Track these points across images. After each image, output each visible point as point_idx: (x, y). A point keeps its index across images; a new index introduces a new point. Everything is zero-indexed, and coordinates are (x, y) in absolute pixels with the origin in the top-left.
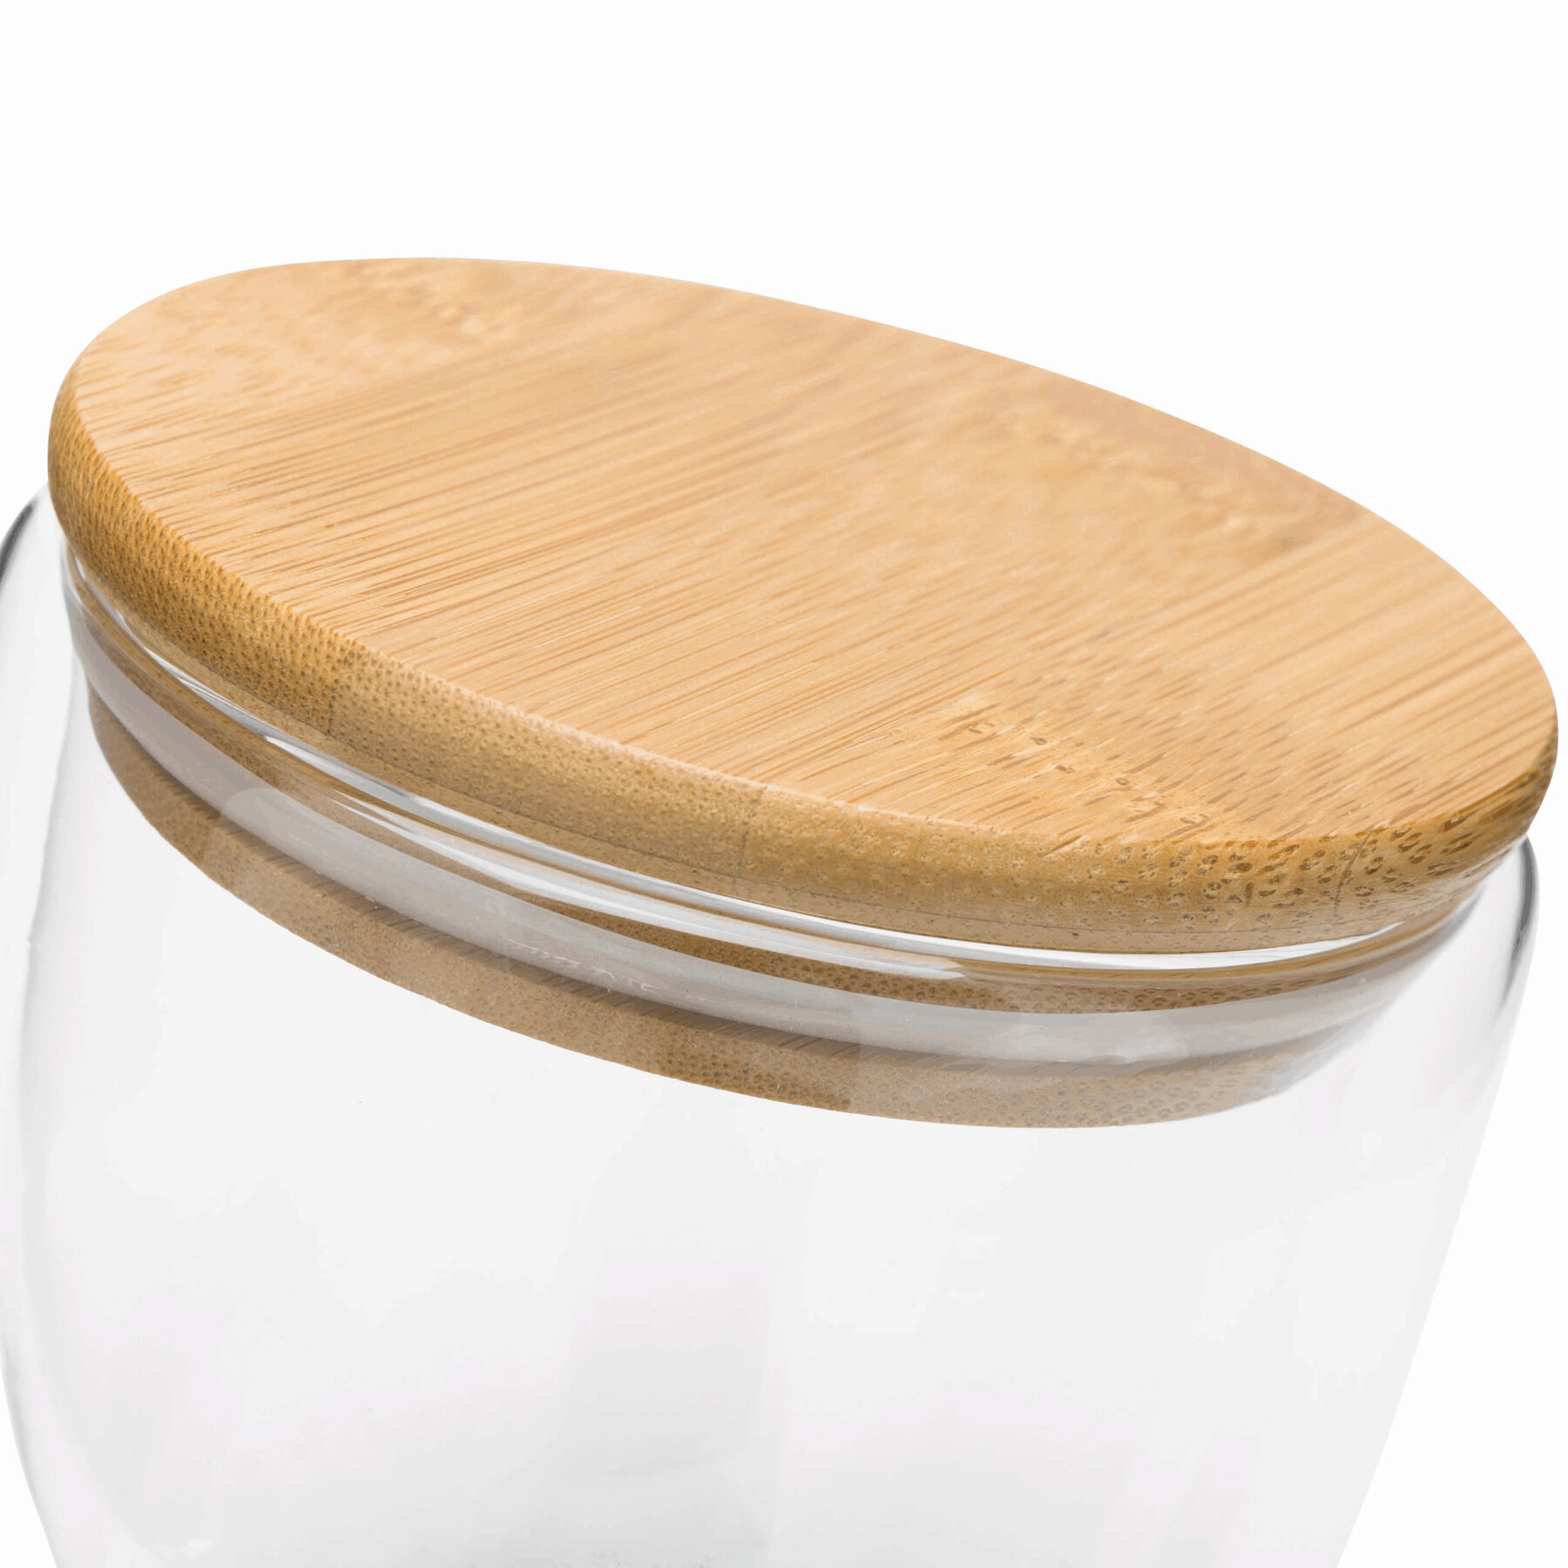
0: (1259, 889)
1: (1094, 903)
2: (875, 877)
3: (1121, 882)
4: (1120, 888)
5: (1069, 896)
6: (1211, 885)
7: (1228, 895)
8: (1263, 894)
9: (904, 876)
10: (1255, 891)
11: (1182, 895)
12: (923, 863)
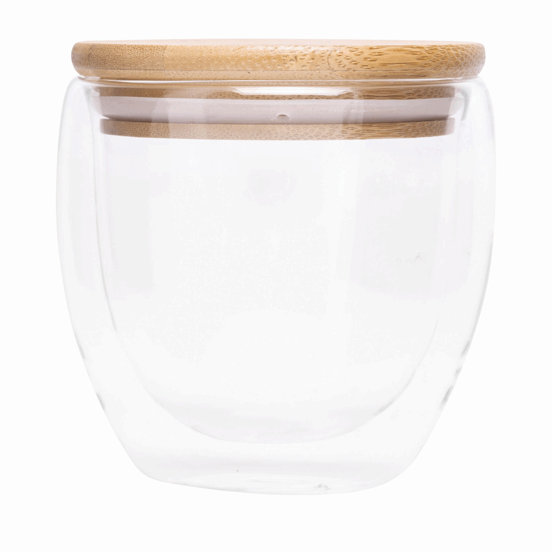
0: (299, 57)
1: (250, 62)
2: (193, 62)
3: (256, 56)
4: (256, 58)
5: (243, 61)
6: (284, 56)
7: (289, 59)
8: (301, 59)
9: (200, 61)
10: (298, 58)
11: (275, 59)
12: (204, 57)
